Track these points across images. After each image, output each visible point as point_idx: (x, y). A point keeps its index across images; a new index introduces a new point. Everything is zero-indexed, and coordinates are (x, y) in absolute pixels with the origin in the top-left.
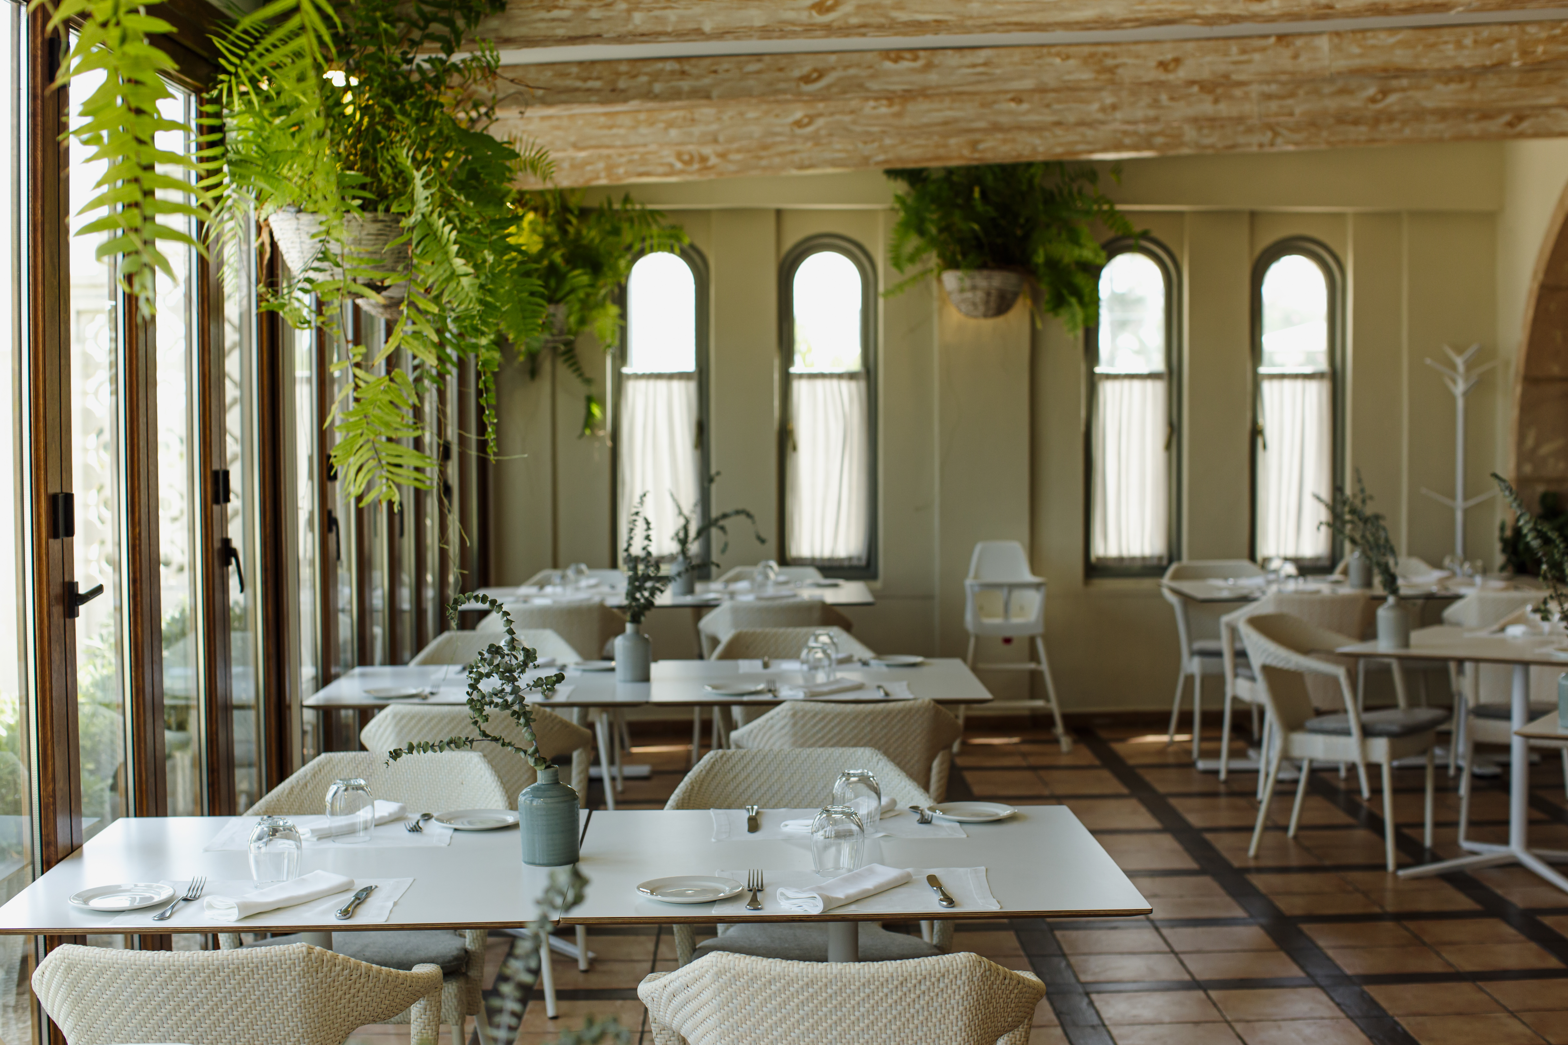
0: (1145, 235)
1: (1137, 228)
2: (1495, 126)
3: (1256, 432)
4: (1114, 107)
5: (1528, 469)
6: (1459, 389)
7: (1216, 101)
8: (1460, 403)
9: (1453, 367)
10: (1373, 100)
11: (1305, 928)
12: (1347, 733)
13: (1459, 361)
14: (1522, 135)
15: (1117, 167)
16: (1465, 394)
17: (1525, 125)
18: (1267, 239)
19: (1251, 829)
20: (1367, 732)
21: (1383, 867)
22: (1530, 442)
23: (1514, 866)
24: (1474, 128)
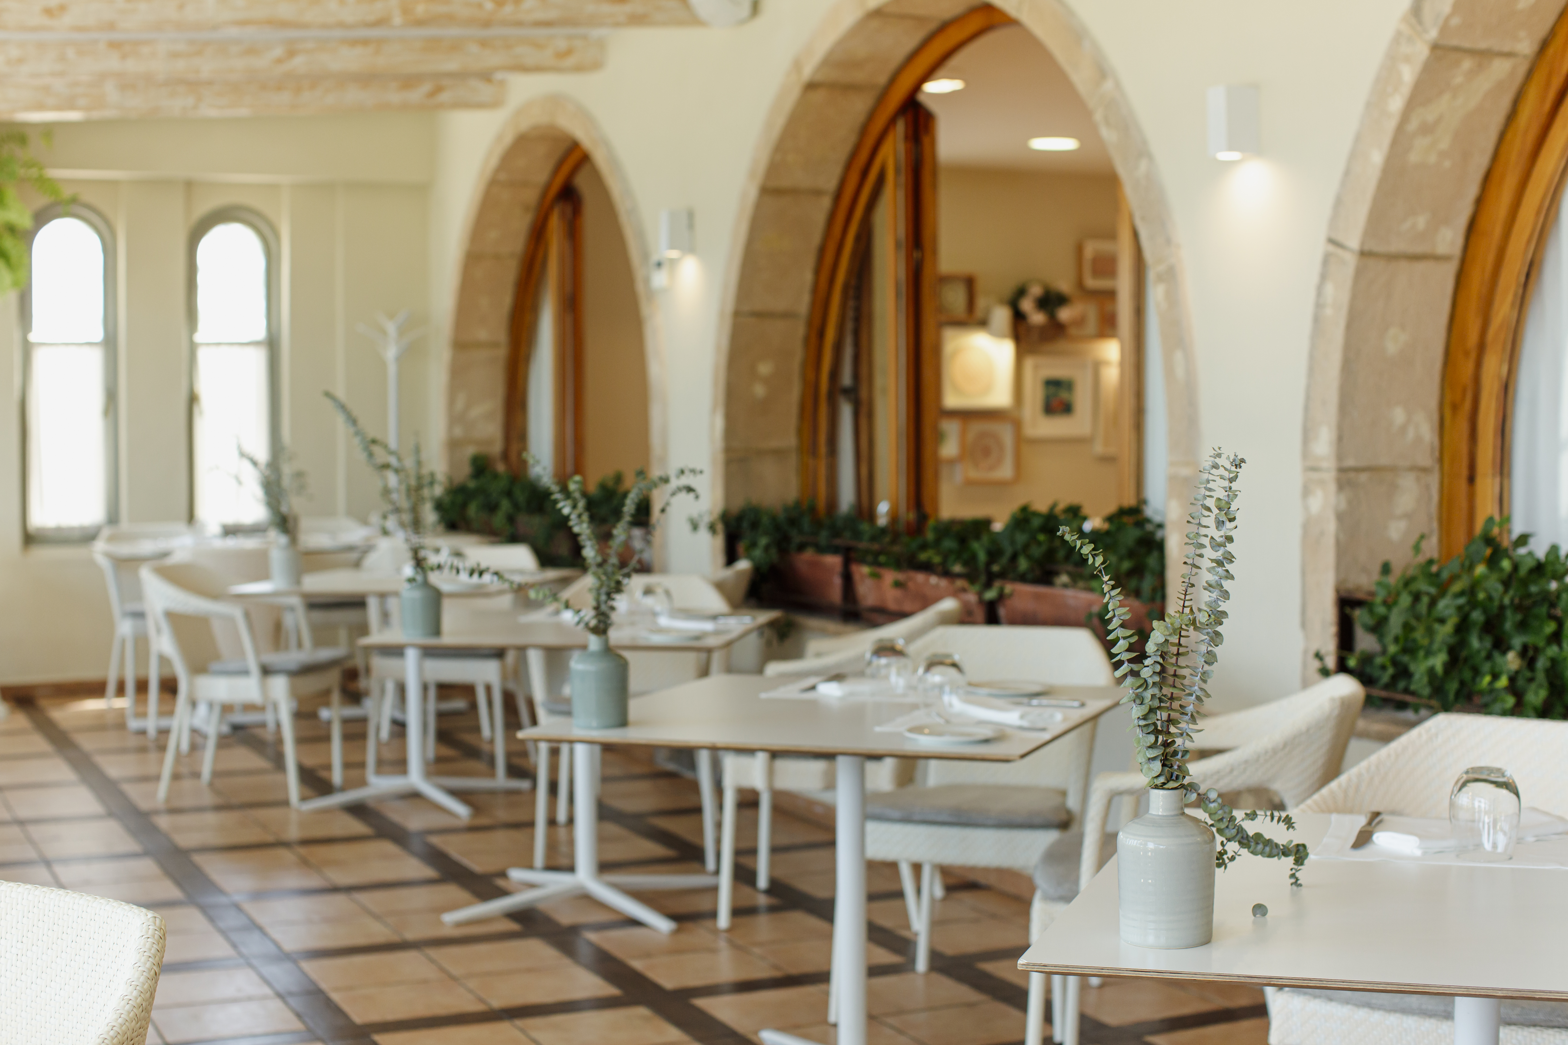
0: (74, 200)
1: (67, 192)
2: (416, 95)
3: (192, 399)
4: (21, 61)
5: (458, 432)
6: (391, 353)
7: (124, 57)
8: (392, 369)
9: (384, 332)
10: (279, 61)
11: (198, 859)
12: (245, 672)
13: (391, 328)
14: (440, 106)
15: (48, 130)
16: (399, 359)
17: (445, 97)
18: (204, 206)
19: (157, 778)
20: (266, 671)
21: (285, 803)
22: (460, 404)
23: (415, 796)
24: (395, 97)
